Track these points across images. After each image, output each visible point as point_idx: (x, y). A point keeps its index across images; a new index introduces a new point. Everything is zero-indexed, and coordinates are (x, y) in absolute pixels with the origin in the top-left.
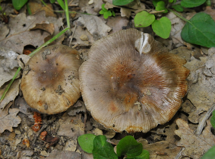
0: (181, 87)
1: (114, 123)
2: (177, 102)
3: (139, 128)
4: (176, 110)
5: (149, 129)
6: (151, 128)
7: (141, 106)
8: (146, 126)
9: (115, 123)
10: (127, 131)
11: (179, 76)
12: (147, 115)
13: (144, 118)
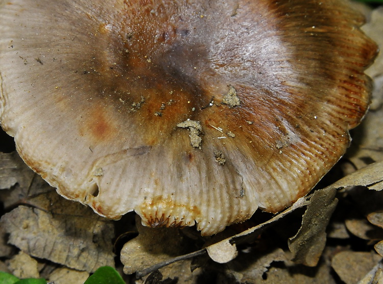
0: (347, 90)
1: (96, 180)
2: (331, 137)
3: (188, 209)
4: (325, 164)
5: (222, 219)
6: (230, 217)
7: (201, 134)
8: (213, 204)
9: (100, 181)
10: (142, 216)
11: (342, 54)
12: (220, 168)
13: (210, 177)
